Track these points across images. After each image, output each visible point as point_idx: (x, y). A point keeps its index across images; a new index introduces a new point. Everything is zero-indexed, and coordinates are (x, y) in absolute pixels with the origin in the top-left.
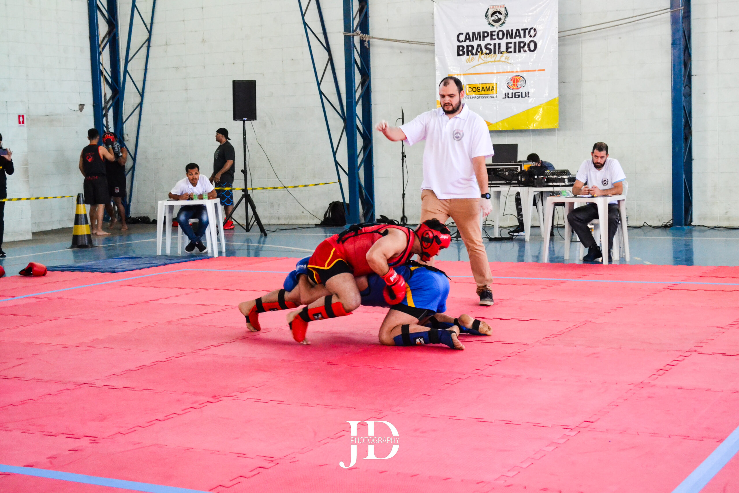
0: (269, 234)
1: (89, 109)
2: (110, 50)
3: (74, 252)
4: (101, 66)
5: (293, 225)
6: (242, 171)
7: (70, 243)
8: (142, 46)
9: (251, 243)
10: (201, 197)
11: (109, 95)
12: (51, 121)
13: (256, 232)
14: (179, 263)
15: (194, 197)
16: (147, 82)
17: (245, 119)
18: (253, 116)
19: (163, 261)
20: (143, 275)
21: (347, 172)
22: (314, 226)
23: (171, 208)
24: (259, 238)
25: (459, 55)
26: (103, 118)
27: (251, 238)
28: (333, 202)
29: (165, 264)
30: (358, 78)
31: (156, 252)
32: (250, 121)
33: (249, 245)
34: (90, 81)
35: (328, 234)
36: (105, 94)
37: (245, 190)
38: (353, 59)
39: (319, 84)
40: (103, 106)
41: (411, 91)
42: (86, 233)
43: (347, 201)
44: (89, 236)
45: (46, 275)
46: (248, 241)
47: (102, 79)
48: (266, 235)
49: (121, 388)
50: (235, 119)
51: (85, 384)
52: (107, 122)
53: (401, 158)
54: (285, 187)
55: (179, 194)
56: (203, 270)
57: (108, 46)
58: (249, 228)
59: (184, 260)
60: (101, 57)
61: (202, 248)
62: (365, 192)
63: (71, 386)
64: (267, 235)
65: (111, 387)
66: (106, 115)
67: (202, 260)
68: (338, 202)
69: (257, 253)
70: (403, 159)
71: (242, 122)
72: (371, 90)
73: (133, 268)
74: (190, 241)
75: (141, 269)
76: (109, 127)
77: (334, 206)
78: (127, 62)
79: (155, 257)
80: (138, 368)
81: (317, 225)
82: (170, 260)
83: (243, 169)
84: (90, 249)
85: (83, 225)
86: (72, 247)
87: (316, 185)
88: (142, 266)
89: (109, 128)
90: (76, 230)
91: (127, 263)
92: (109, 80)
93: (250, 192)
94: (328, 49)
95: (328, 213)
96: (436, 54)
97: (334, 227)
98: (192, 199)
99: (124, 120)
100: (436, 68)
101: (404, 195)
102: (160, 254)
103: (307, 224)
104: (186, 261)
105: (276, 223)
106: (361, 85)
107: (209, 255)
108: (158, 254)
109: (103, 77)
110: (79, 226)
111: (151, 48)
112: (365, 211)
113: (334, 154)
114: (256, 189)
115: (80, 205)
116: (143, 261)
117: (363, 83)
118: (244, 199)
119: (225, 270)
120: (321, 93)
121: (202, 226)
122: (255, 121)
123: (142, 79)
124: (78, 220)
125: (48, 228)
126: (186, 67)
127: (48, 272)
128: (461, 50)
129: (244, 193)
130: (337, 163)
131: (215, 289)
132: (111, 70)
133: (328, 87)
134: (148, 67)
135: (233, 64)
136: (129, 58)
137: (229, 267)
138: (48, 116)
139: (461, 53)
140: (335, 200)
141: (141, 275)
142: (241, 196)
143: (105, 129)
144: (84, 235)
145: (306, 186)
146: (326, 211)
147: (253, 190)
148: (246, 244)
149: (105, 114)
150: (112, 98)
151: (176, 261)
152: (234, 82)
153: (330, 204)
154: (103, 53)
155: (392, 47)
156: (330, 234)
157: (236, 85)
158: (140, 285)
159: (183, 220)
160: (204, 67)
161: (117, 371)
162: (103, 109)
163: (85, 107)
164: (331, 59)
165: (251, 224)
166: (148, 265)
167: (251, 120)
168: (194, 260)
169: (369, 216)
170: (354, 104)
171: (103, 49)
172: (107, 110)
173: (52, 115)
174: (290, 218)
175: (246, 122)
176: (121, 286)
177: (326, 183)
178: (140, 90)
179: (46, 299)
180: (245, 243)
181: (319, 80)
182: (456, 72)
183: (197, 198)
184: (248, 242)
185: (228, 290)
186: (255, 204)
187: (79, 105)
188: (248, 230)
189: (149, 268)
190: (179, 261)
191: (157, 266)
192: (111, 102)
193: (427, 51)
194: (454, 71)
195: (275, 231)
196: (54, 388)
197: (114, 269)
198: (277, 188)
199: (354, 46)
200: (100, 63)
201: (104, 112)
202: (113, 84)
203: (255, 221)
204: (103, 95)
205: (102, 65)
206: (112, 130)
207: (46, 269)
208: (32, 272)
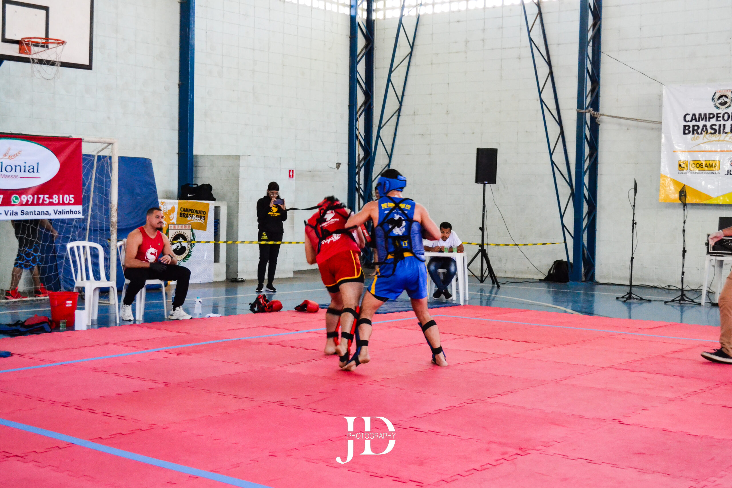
0: (502, 286)
1: (345, 168)
2: (365, 118)
4: (357, 130)
5: (518, 278)
6: (480, 228)
8: (393, 115)
9: (485, 293)
10: (451, 250)
11: (362, 156)
12: (313, 176)
13: (488, 282)
15: (445, 250)
16: (395, 147)
17: (486, 182)
18: (493, 180)
20: (403, 318)
21: (573, 235)
22: (538, 281)
24: (490, 288)
25: (684, 133)
26: (356, 175)
27: (484, 288)
28: (557, 261)
30: (587, 150)
33: (482, 295)
34: (346, 144)
35: (551, 289)
36: (359, 155)
37: (482, 246)
38: (584, 134)
39: (551, 154)
40: (356, 165)
41: (635, 164)
43: (571, 260)
45: (318, 312)
46: (482, 291)
47: (357, 143)
49: (427, 431)
50: (477, 182)
52: (359, 179)
53: (632, 224)
54: (516, 245)
55: (430, 246)
56: (457, 317)
57: (363, 114)
58: (483, 280)
59: (436, 306)
60: (357, 123)
61: (448, 296)
62: (587, 252)
63: (378, 425)
64: (499, 287)
65: (417, 430)
66: (358, 173)
67: (451, 306)
68: (562, 260)
69: (489, 302)
70: (633, 226)
71: (482, 185)
72: (598, 162)
73: (393, 310)
74: (437, 289)
75: (400, 312)
76: (360, 183)
77: (558, 264)
78: (380, 128)
80: (435, 412)
81: (541, 281)
83: (481, 227)
87: (543, 244)
88: (400, 309)
89: (360, 185)
92: (363, 142)
93: (485, 247)
94: (560, 123)
95: (552, 270)
96: (662, 132)
97: (558, 283)
98: (443, 252)
99: (373, 179)
100: (662, 145)
101: (632, 258)
103: (531, 279)
104: (438, 307)
105: (502, 276)
106: (589, 157)
107: (454, 302)
109: (358, 141)
111: (401, 118)
112: (586, 270)
113: (562, 217)
114: (490, 245)
116: (398, 305)
117: (591, 156)
118: (480, 253)
119: (476, 318)
120: (553, 163)
121: (450, 276)
122: (494, 185)
123: (391, 143)
125: (305, 268)
126: (430, 134)
127: (320, 310)
128: (687, 129)
129: (480, 248)
130: (563, 226)
131: (477, 337)
132: (364, 134)
133: (559, 157)
135: (473, 133)
136: (382, 125)
137: (479, 315)
138: (310, 171)
139: (687, 132)
140: (559, 259)
141: (401, 317)
142: (478, 250)
143: (357, 185)
145: (534, 244)
146: (550, 268)
147: (488, 246)
148: (480, 293)
149: (357, 172)
150: (364, 158)
152: (478, 150)
153: (555, 262)
154: (359, 120)
155: (620, 124)
156: (553, 289)
157: (480, 151)
158: (405, 327)
159: (433, 270)
160: (447, 135)
162: (356, 167)
163: (341, 166)
164: (562, 133)
165: (486, 275)
166: (407, 309)
167: (490, 184)
168: (445, 307)
169: (590, 274)
170: (582, 174)
171: (360, 116)
172: (360, 169)
173: (314, 171)
174: (517, 272)
175: (486, 185)
176: (390, 327)
177: (553, 243)
178: (389, 153)
180: (478, 292)
181: (552, 151)
182: (680, 149)
183: (447, 251)
184: (481, 292)
185: (488, 338)
186: (489, 258)
187: (337, 164)
188: (482, 281)
189: (406, 311)
190: (432, 306)
192: (363, 162)
193: (653, 129)
194: (678, 148)
195: (504, 284)
198: (508, 245)
199: (586, 122)
200: (356, 128)
201: (357, 170)
202: (366, 147)
203: (488, 274)
204: (357, 155)
206: (362, 187)
207: (318, 306)
208: (306, 308)
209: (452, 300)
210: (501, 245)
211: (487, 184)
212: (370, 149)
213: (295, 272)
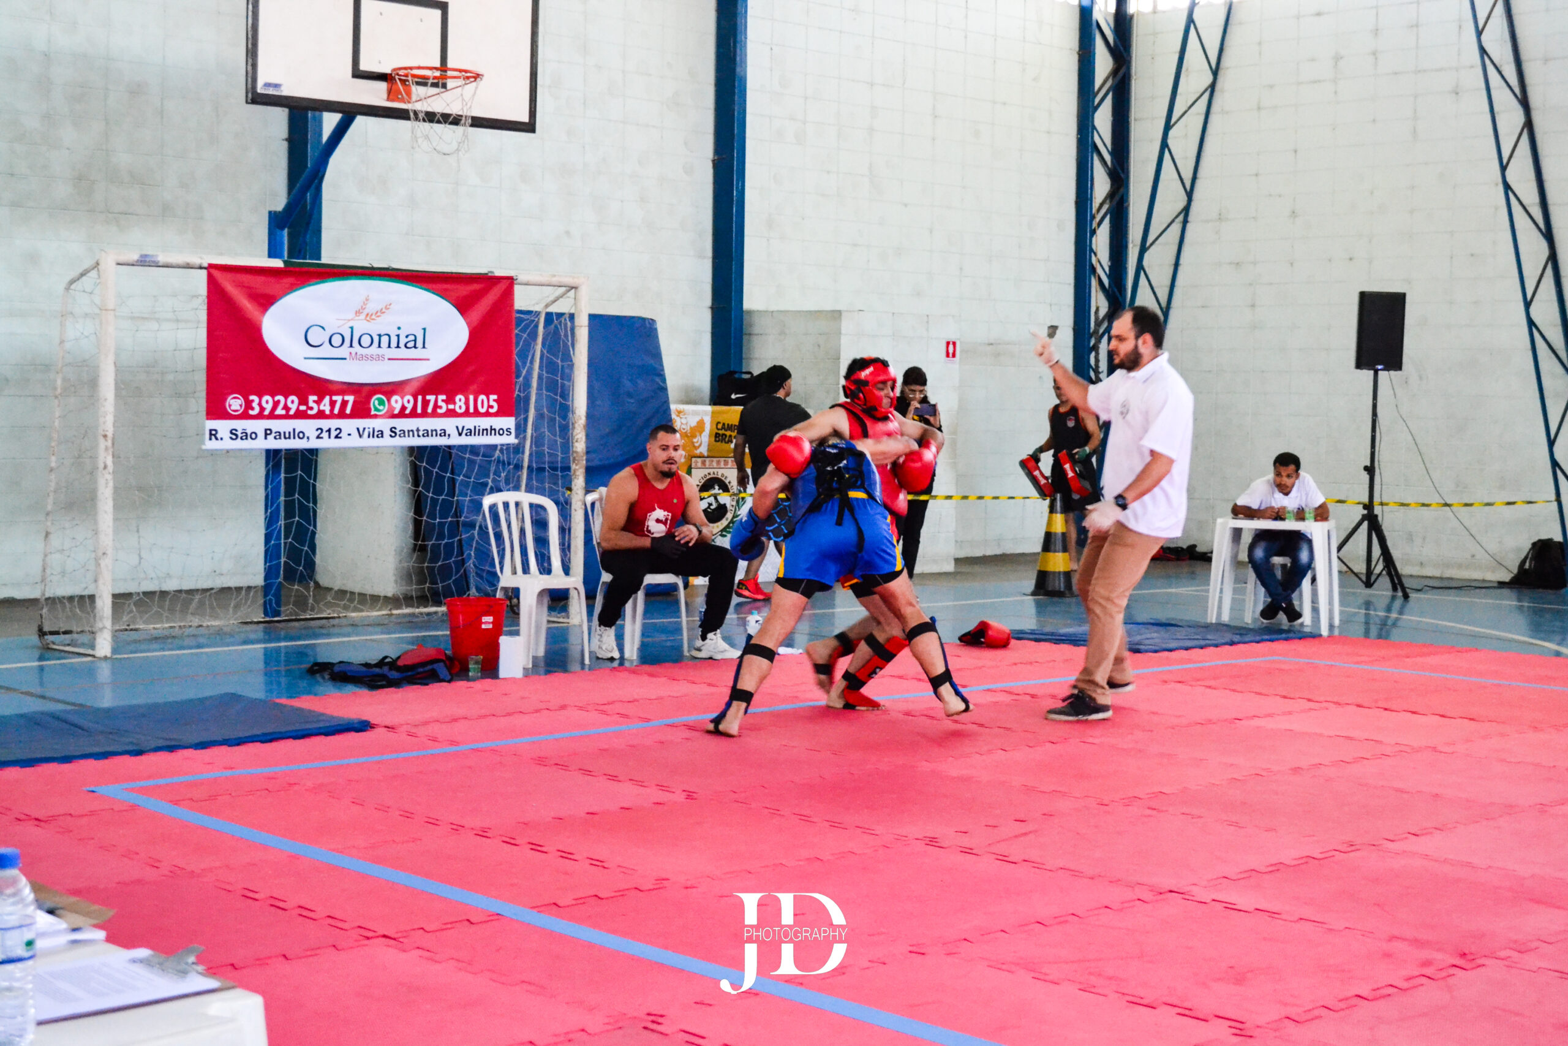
0: (1413, 595)
1: (1066, 337)
2: (1110, 227)
3: (1038, 605)
4: (1093, 255)
5: (1451, 579)
6: (1366, 468)
7: (1030, 584)
8: (1173, 221)
9: (1375, 610)
10: (1300, 515)
11: (1103, 311)
12: (997, 355)
13: (1383, 589)
14: (1258, 642)
15: (1287, 515)
16: (1177, 291)
17: (1380, 367)
18: (1394, 362)
19: (1228, 637)
20: (1195, 662)
22: (1496, 585)
23: (1237, 533)
24: (1388, 600)
26: (1091, 353)
27: (1373, 600)
28: (1540, 541)
29: (1232, 643)
31: (1206, 618)
32: (1386, 372)
33: (1369, 614)
34: (1070, 282)
35: (1526, 604)
36: (1097, 309)
39: (1528, 305)
40: (1091, 331)
42: (1062, 569)
44: (1068, 575)
45: (1010, 647)
46: (1368, 605)
47: (1094, 283)
48: (1406, 597)
49: (1251, 909)
50: (1359, 365)
51: (1171, 891)
52: (1097, 360)
54: (1446, 505)
55: (1255, 506)
56: (1316, 661)
57: (1107, 220)
58: (1372, 582)
59: (1266, 637)
60: (1094, 239)
61: (1294, 615)
63: (1147, 896)
64: (1408, 597)
65: (1230, 907)
66: (1095, 348)
67: (1300, 639)
68: (1550, 540)
69: (1385, 630)
71: (1372, 372)
73: (1173, 645)
74: (1269, 600)
75: (1187, 649)
76: (1100, 370)
77: (1543, 549)
78: (1143, 249)
79: (1207, 627)
80: (1270, 869)
81: (1502, 584)
82: (1241, 635)
83: (1368, 464)
84: (1067, 600)
85: (1057, 554)
86: (1034, 594)
87: (1509, 503)
88: (1188, 644)
89: (1099, 373)
90: (1045, 561)
91: (1155, 635)
92: (1106, 281)
93: (1377, 510)
94: (1549, 237)
95: (1528, 561)
97: (1541, 590)
98: (1283, 519)
102: (1214, 621)
103: (1481, 580)
104: (1272, 640)
105: (1414, 573)
107: (1307, 630)
108: (1209, 621)
109: (1095, 278)
110: (1051, 554)
111: (1189, 226)
113: (1551, 442)
114: (1387, 504)
115: (1054, 515)
116: (1185, 634)
118: (1365, 524)
119: (1357, 666)
120: (1531, 323)
121: (1297, 572)
122: (1399, 372)
123: (1168, 282)
124: (1049, 542)
125: (978, 553)
126: (1254, 263)
127: (1013, 642)
129: (1365, 512)
130: (1554, 464)
131: (1359, 706)
132: (1109, 264)
133: (1545, 312)
134: (1182, 261)
135: (1351, 259)
136: (1148, 244)
137: (1363, 659)
138: (992, 344)
140: (1544, 536)
141: (1190, 661)
142: (1360, 517)
143: (1092, 375)
144: (1059, 572)
145: (1488, 504)
146: (1523, 557)
147: (1385, 507)
148: (1364, 611)
149: (1094, 346)
151: (1252, 638)
152: (1363, 295)
153: (1534, 545)
154: (1098, 232)
156: (1529, 602)
157: (1366, 299)
158: (1199, 683)
159: (1261, 559)
160: (1292, 264)
161: (1231, 871)
162: (1091, 336)
163: (1058, 332)
164: (1553, 258)
165: (1377, 571)
166: (1202, 643)
167: (1388, 370)
168: (1287, 639)
171: (1099, 224)
173: (1000, 344)
174: (1448, 566)
175: (1380, 372)
176: (1166, 682)
177: (1530, 502)
179: (1028, 698)
180: (1360, 608)
181: (1529, 297)
183: (1292, 518)
184: (1367, 609)
185: (1386, 709)
186: (1386, 533)
187: (1049, 327)
188: (1369, 584)
189: (1202, 647)
190: (1258, 638)
191: (1217, 646)
195: (1419, 590)
196: (1115, 895)
197: (1137, 644)
198: (1428, 505)
200: (1091, 250)
202: (1113, 292)
203: (1384, 569)
204: (1093, 310)
205: (1095, 254)
207: (1009, 635)
208: (983, 638)
209: (1302, 625)
210: (1413, 505)
211: (1381, 370)
212: (1121, 294)
213: (957, 561)
